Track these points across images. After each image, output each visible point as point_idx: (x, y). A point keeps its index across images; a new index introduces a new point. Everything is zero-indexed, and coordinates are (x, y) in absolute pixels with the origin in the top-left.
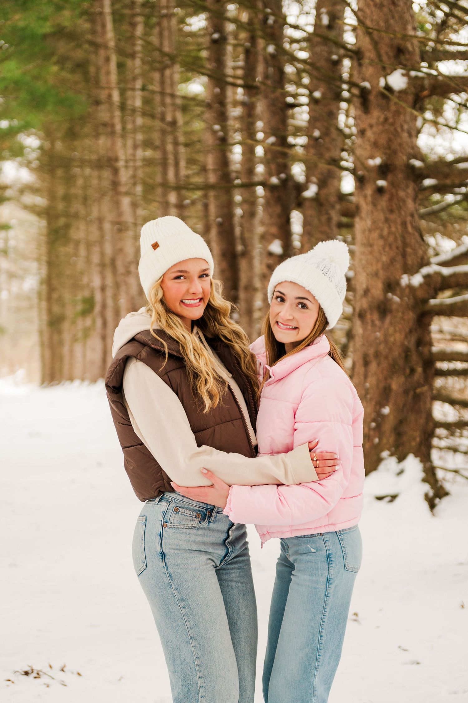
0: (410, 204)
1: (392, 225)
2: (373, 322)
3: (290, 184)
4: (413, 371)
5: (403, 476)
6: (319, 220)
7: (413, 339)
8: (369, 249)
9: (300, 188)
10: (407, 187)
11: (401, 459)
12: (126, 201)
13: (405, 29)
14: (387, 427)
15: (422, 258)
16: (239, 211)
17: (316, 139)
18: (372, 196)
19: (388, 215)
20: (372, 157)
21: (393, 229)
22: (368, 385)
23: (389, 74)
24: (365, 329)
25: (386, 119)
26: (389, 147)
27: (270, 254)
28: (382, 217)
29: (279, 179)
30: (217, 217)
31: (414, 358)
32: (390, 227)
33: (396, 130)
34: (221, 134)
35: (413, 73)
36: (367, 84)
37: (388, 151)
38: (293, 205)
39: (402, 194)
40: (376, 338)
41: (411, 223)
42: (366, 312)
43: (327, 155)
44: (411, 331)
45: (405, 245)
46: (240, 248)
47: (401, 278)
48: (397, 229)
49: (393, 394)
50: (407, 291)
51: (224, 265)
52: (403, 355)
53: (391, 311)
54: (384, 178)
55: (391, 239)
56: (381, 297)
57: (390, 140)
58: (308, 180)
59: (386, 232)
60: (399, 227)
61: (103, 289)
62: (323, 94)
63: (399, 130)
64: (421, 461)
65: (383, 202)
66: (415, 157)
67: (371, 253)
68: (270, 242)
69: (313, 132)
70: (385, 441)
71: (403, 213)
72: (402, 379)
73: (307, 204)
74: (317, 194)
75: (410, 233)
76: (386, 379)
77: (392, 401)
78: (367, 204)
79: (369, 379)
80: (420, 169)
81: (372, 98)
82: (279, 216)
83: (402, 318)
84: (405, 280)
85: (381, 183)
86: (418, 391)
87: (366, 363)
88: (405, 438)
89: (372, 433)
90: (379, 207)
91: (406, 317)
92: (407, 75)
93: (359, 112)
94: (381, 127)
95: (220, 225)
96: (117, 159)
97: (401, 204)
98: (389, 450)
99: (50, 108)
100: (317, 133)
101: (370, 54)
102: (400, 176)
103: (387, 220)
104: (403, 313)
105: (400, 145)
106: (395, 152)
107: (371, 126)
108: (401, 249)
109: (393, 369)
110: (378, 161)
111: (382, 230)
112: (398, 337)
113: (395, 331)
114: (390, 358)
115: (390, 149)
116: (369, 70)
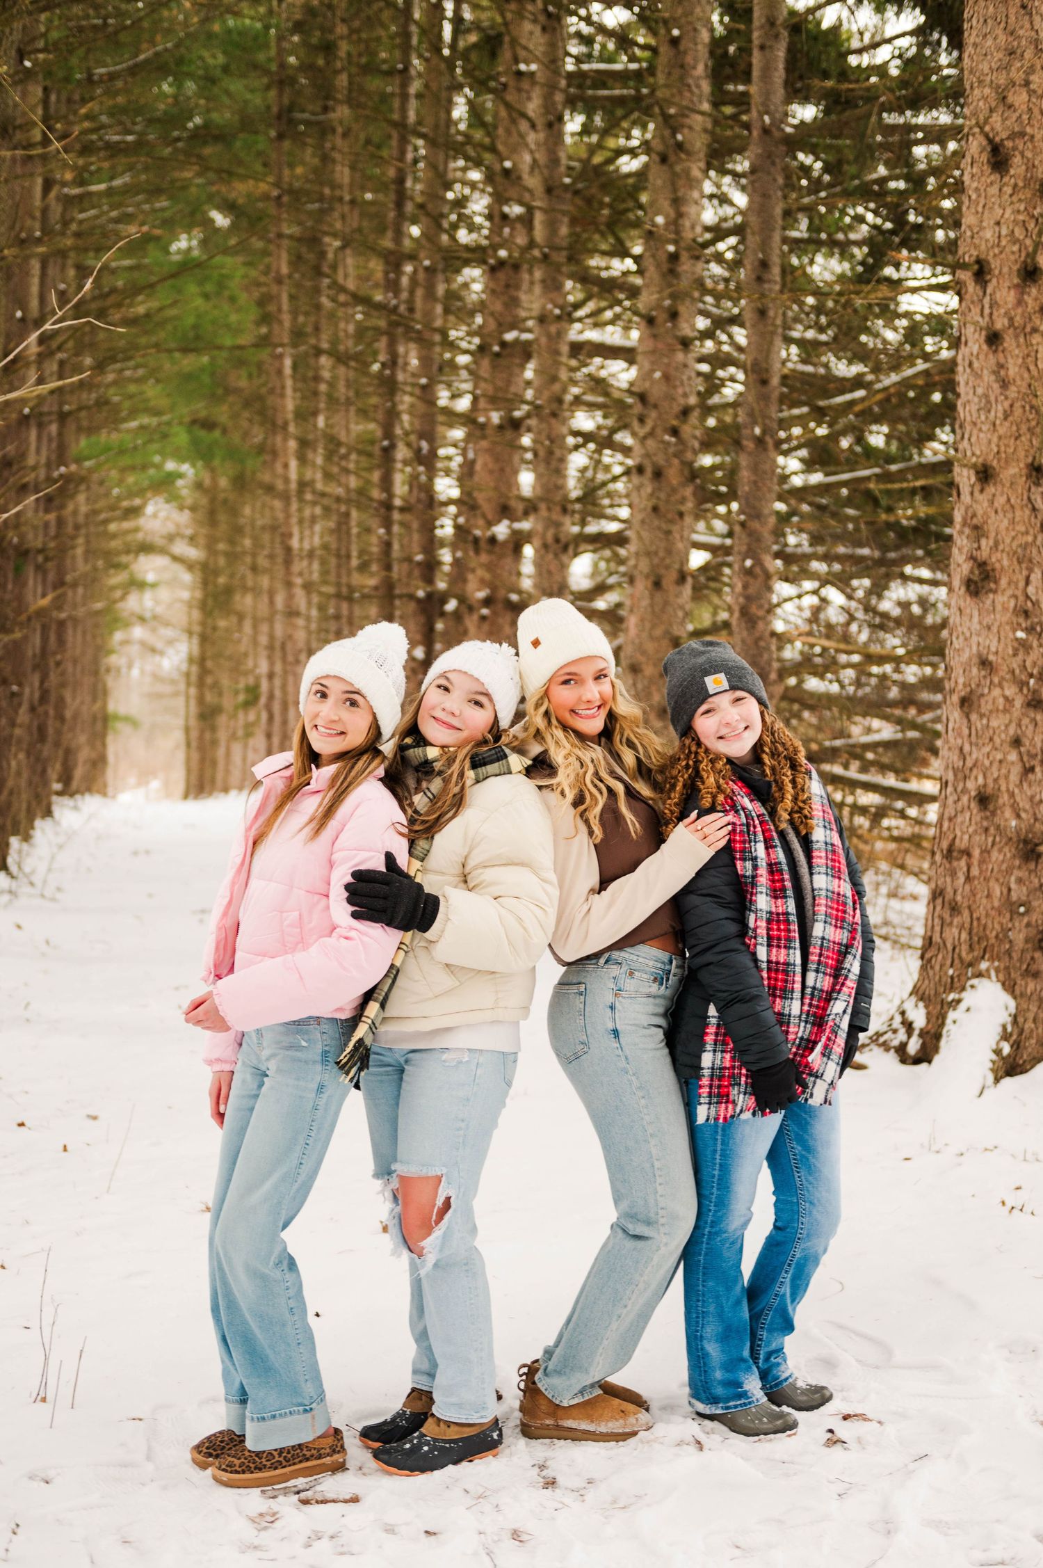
9: (444, 601)
18: (478, 622)
20: (479, 591)
23: (496, 526)
25: (492, 562)
26: (492, 584)
34: (386, 537)
35: (517, 526)
36: (478, 532)
61: (271, 676)
65: (486, 627)
81: (483, 544)
82: (423, 625)
90: (482, 631)
92: (508, 526)
94: (487, 568)
96: (290, 535)
100: (459, 554)
102: (500, 606)
105: (501, 583)
106: (496, 588)
110: (481, 595)
115: (494, 589)
116: (481, 522)
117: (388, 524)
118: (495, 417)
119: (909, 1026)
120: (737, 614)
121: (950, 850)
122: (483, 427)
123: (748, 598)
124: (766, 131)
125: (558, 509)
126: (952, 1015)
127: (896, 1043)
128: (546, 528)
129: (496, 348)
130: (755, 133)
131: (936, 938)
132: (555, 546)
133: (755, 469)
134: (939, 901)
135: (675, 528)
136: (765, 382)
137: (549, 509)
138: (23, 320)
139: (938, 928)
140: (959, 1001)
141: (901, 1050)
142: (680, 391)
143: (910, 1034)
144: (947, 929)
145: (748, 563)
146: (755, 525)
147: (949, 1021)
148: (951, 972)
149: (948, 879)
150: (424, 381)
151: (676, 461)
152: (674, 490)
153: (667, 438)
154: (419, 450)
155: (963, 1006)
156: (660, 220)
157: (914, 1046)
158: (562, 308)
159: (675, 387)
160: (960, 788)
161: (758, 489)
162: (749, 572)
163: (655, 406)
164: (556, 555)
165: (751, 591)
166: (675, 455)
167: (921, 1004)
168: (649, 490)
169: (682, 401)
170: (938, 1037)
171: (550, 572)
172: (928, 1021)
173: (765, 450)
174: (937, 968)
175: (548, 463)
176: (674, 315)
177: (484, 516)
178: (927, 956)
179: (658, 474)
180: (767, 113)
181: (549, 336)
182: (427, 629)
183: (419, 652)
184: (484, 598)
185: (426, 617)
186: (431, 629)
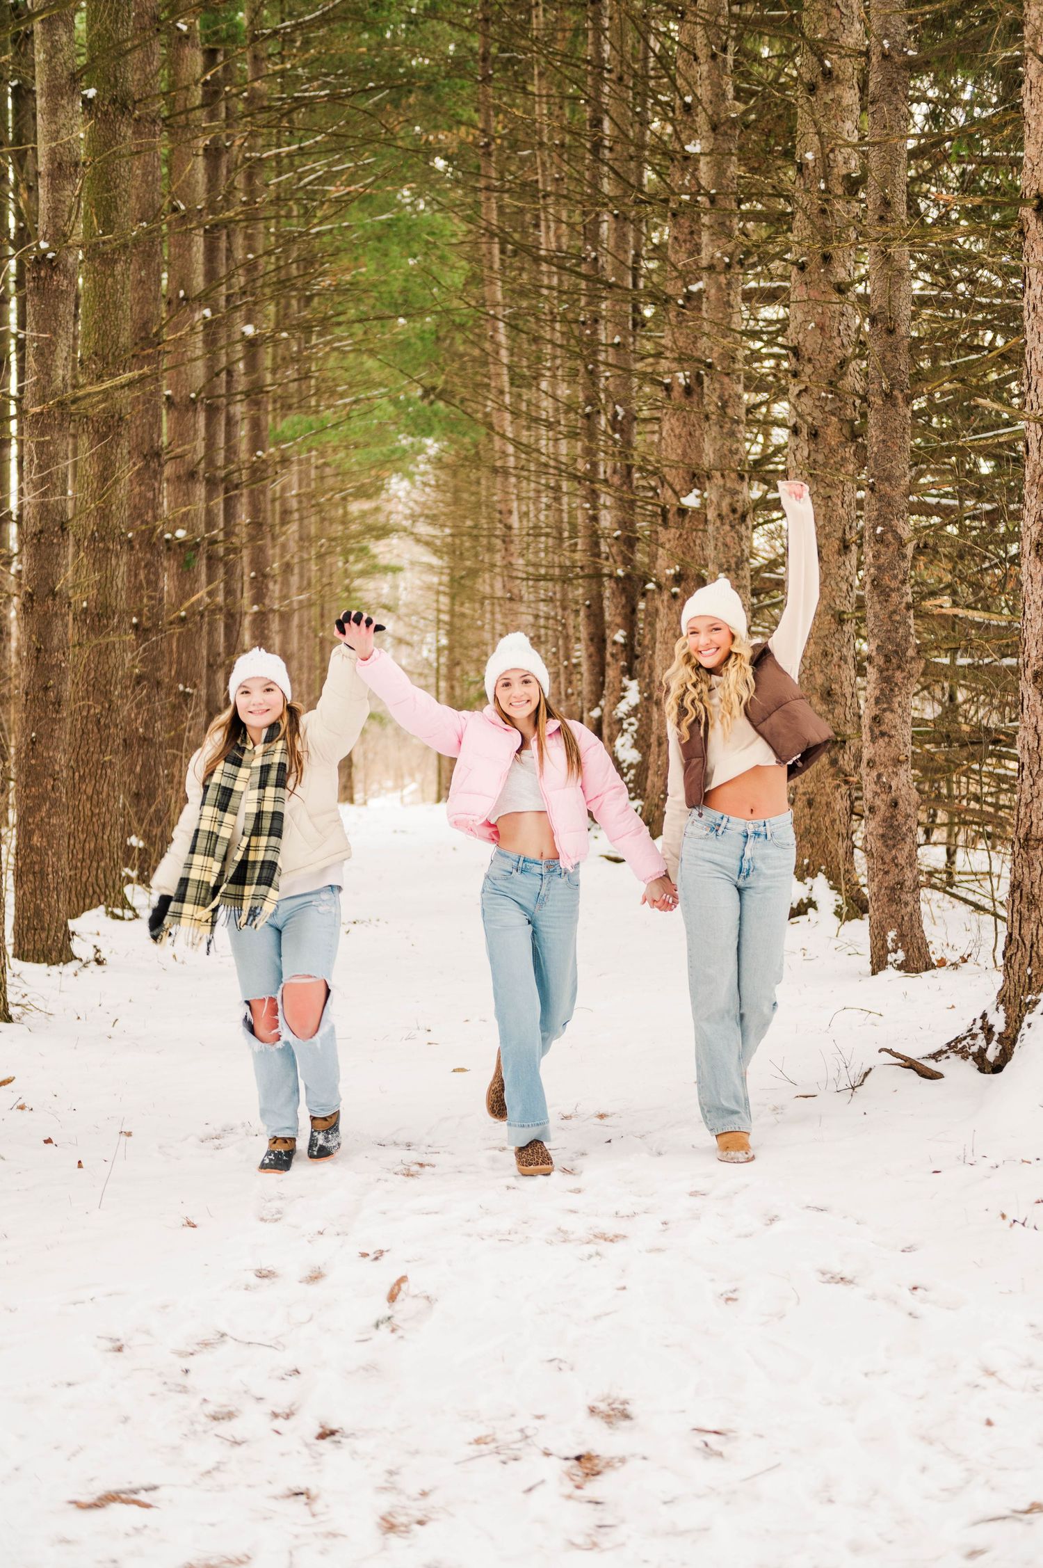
13: (701, 457)
18: (668, 601)
20: (668, 567)
22: (659, 762)
23: (685, 496)
25: (680, 535)
26: (682, 560)
27: (615, 643)
29: (625, 571)
30: (586, 600)
33: (688, 545)
34: (591, 512)
36: (667, 505)
37: (681, 563)
38: (639, 596)
51: (592, 649)
54: (678, 586)
57: (683, 554)
63: (691, 544)
66: (706, 568)
68: (615, 632)
73: (649, 595)
78: (664, 608)
81: (670, 516)
82: (623, 607)
85: (675, 590)
92: (700, 496)
93: (661, 528)
95: (589, 607)
96: (510, 512)
102: (692, 584)
105: (693, 557)
106: (687, 563)
110: (672, 571)
115: (684, 563)
116: (669, 492)
117: (593, 496)
118: (681, 378)
119: (988, 1030)
120: (868, 587)
121: (1027, 840)
122: (668, 388)
123: (879, 568)
124: (885, 56)
125: (733, 475)
126: (1028, 1018)
127: (974, 1049)
128: (722, 497)
129: (680, 302)
130: (874, 59)
131: (1016, 935)
132: (731, 517)
133: (883, 427)
134: (1017, 895)
135: (833, 493)
136: (891, 332)
137: (723, 476)
139: (1016, 924)
140: (1036, 1003)
141: (980, 1057)
142: (837, 342)
143: (989, 1042)
144: (1025, 924)
145: (879, 530)
146: (885, 488)
147: (1024, 1025)
148: (1029, 971)
149: (1026, 870)
150: (617, 340)
151: (834, 419)
152: (833, 451)
153: (823, 394)
154: (616, 414)
155: (1039, 1008)
156: (809, 156)
157: (992, 1053)
158: (731, 256)
159: (831, 338)
160: (1034, 773)
161: (888, 448)
162: (880, 540)
163: (810, 360)
164: (732, 526)
165: (882, 561)
166: (834, 414)
167: (1001, 1007)
168: (806, 453)
169: (839, 353)
170: (1014, 1042)
171: (726, 545)
172: (1007, 1027)
173: (894, 405)
174: (1016, 967)
175: (721, 427)
176: (827, 258)
177: (671, 486)
178: (1008, 955)
179: (814, 435)
180: (886, 36)
181: (719, 288)
182: (628, 610)
183: (619, 636)
184: (675, 576)
185: (627, 597)
186: (634, 610)
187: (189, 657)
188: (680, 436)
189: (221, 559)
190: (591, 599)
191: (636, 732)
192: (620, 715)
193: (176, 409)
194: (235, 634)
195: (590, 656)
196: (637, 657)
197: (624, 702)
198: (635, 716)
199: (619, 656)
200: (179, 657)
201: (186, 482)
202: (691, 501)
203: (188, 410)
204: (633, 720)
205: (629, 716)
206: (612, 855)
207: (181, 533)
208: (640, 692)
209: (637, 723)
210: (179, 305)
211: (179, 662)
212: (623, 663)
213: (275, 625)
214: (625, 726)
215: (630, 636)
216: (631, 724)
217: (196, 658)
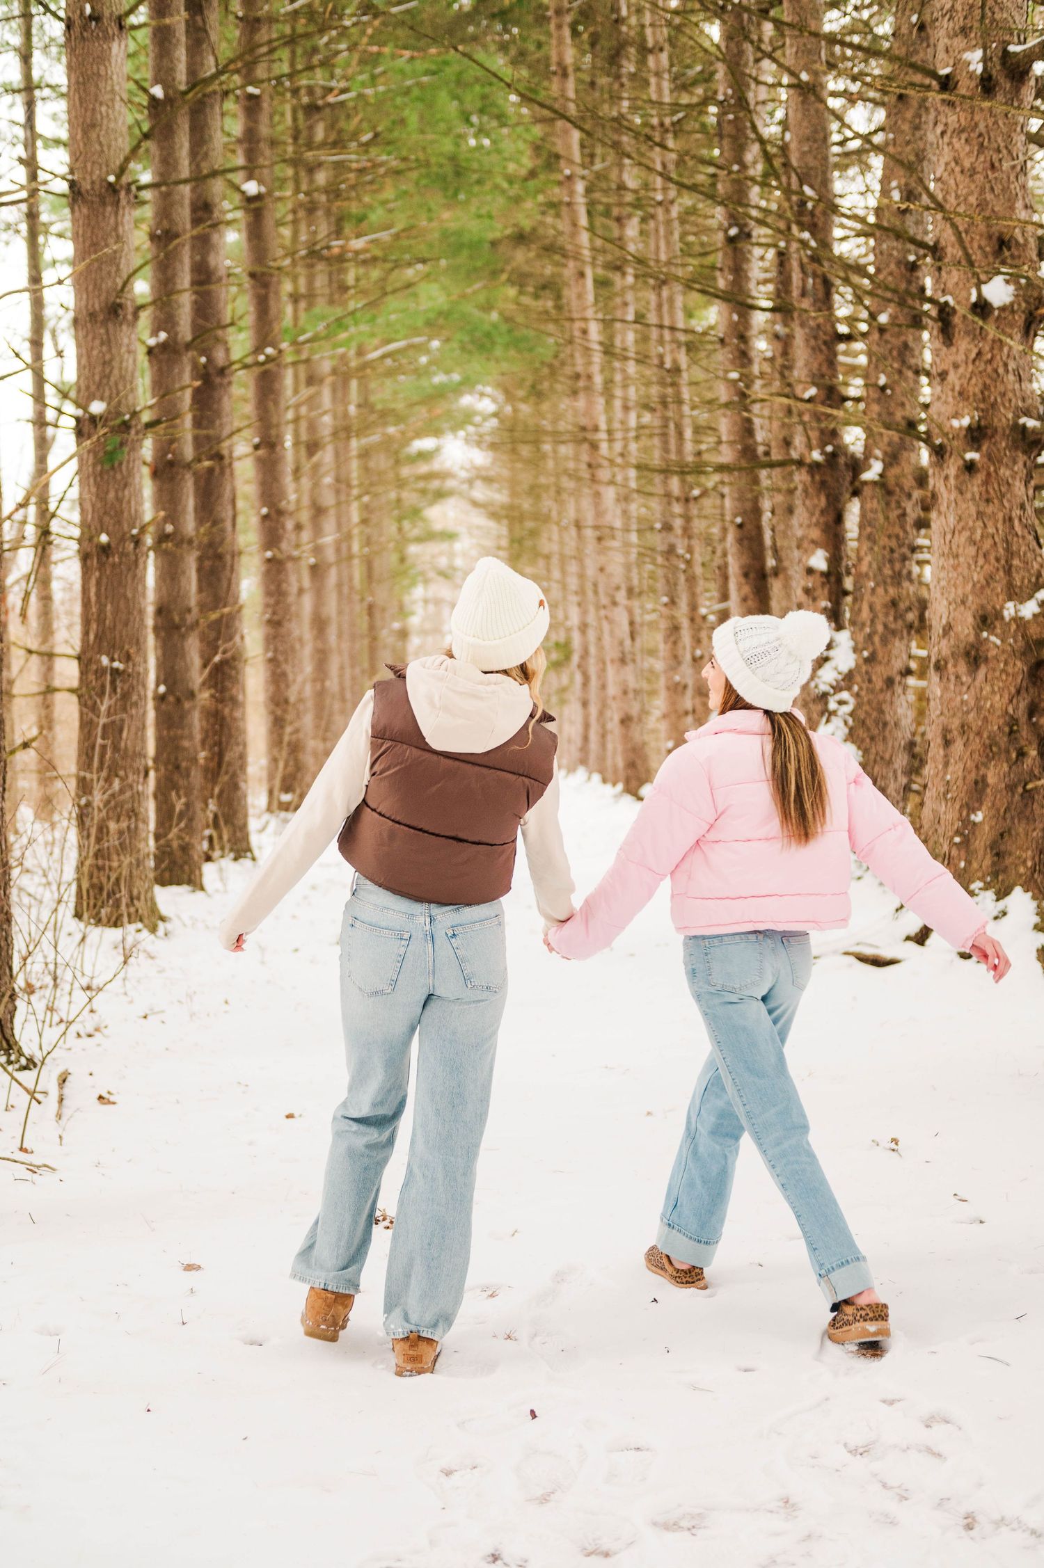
0: (1019, 489)
1: (990, 524)
2: (957, 677)
3: (842, 460)
4: (1022, 754)
5: (1005, 919)
6: (887, 518)
7: (1023, 705)
8: (951, 561)
9: (857, 467)
10: (1015, 462)
11: (1002, 894)
12: (609, 494)
14: (980, 842)
15: (1039, 575)
16: (766, 504)
17: (883, 389)
18: (957, 477)
19: (983, 506)
20: (956, 415)
21: (991, 530)
22: (948, 777)
23: (985, 283)
24: (945, 689)
25: (979, 354)
26: (984, 400)
27: (810, 571)
28: (973, 510)
29: (823, 453)
30: (735, 516)
31: (1025, 732)
32: (985, 526)
33: (996, 371)
34: (740, 385)
36: (949, 299)
37: (982, 406)
38: (847, 496)
39: (1004, 472)
40: (962, 702)
41: (1020, 520)
42: (946, 663)
43: (899, 415)
44: (1018, 692)
45: (1010, 553)
46: (771, 562)
47: (1002, 607)
48: (996, 528)
49: (989, 790)
50: (1014, 627)
51: (747, 589)
52: (1007, 729)
53: (986, 660)
54: (978, 450)
55: (987, 544)
56: (972, 638)
57: (986, 387)
58: (868, 453)
59: (978, 536)
60: (1000, 526)
62: (893, 318)
63: (1001, 370)
64: (1034, 898)
65: (975, 485)
66: (1027, 413)
67: (955, 568)
68: (809, 553)
69: (878, 378)
70: (975, 865)
71: (1006, 504)
72: (1005, 767)
73: (867, 491)
74: (881, 475)
75: (1017, 535)
76: (977, 767)
77: (987, 803)
78: (950, 491)
79: (950, 769)
80: (1034, 430)
81: (956, 320)
82: (822, 512)
83: (1003, 671)
84: (1009, 610)
85: (971, 455)
86: (1029, 786)
87: (947, 743)
88: (1008, 861)
89: (954, 852)
90: (969, 496)
91: (1010, 670)
92: (1013, 283)
93: (938, 344)
94: (971, 367)
95: (740, 526)
97: (1003, 489)
98: (982, 879)
99: (498, 352)
100: (882, 380)
101: (953, 251)
102: (1004, 444)
103: (980, 514)
104: (1006, 663)
105: (1003, 395)
106: (994, 405)
107: (956, 366)
108: (1003, 562)
109: (990, 751)
110: (966, 421)
111: (973, 530)
112: (999, 701)
113: (993, 692)
114: (985, 736)
115: (986, 402)
116: (954, 277)
118: (975, 59)
122: (946, 84)
138: (96, 17)
182: (830, 518)
183: (819, 561)
184: (970, 428)
185: (828, 497)
186: (839, 519)
187: (116, 611)
188: (973, 172)
189: (188, 466)
190: (743, 513)
191: (852, 714)
192: (824, 688)
193: (85, 201)
194: (225, 584)
195: (745, 600)
196: (846, 593)
197: (828, 666)
198: (849, 689)
199: (819, 592)
200: (101, 611)
201: (104, 323)
202: (998, 292)
203: (104, 204)
204: (845, 695)
205: (837, 689)
206: (868, 951)
207: (97, 407)
208: (855, 650)
209: (852, 702)
210: (85, 28)
211: (101, 620)
212: (825, 603)
213: (298, 578)
214: (832, 705)
215: (835, 559)
216: (841, 703)
217: (129, 613)
